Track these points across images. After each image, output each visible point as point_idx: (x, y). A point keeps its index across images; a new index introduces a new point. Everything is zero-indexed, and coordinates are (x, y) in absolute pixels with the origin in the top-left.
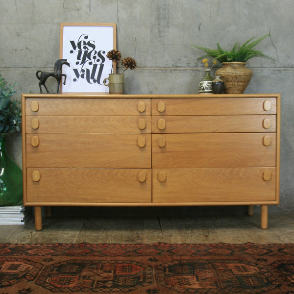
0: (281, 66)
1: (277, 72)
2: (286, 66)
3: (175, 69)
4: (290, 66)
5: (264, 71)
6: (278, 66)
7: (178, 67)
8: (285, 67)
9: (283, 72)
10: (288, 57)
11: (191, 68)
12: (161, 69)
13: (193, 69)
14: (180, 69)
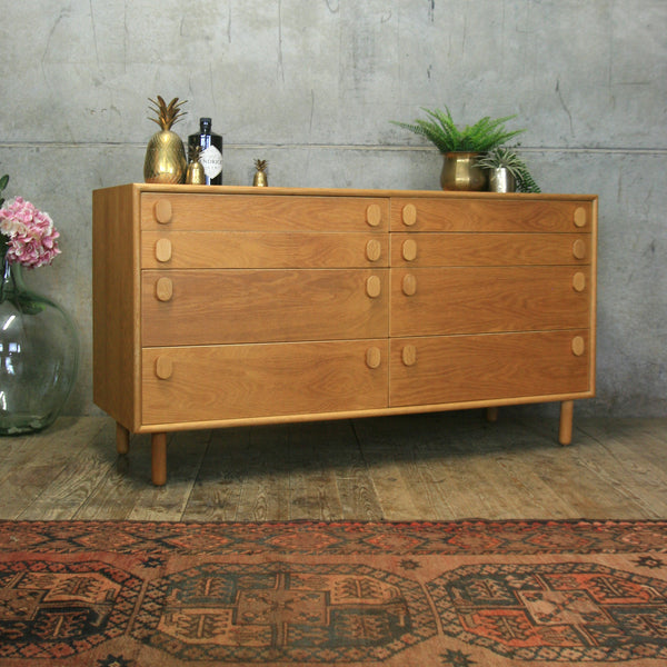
0: (578, 145)
1: (569, 156)
2: (587, 145)
3: (383, 148)
4: (595, 145)
5: (546, 154)
6: (572, 145)
7: (389, 145)
8: (585, 148)
9: (581, 156)
10: (592, 129)
11: (414, 148)
12: (359, 148)
13: (418, 148)
14: (392, 148)
